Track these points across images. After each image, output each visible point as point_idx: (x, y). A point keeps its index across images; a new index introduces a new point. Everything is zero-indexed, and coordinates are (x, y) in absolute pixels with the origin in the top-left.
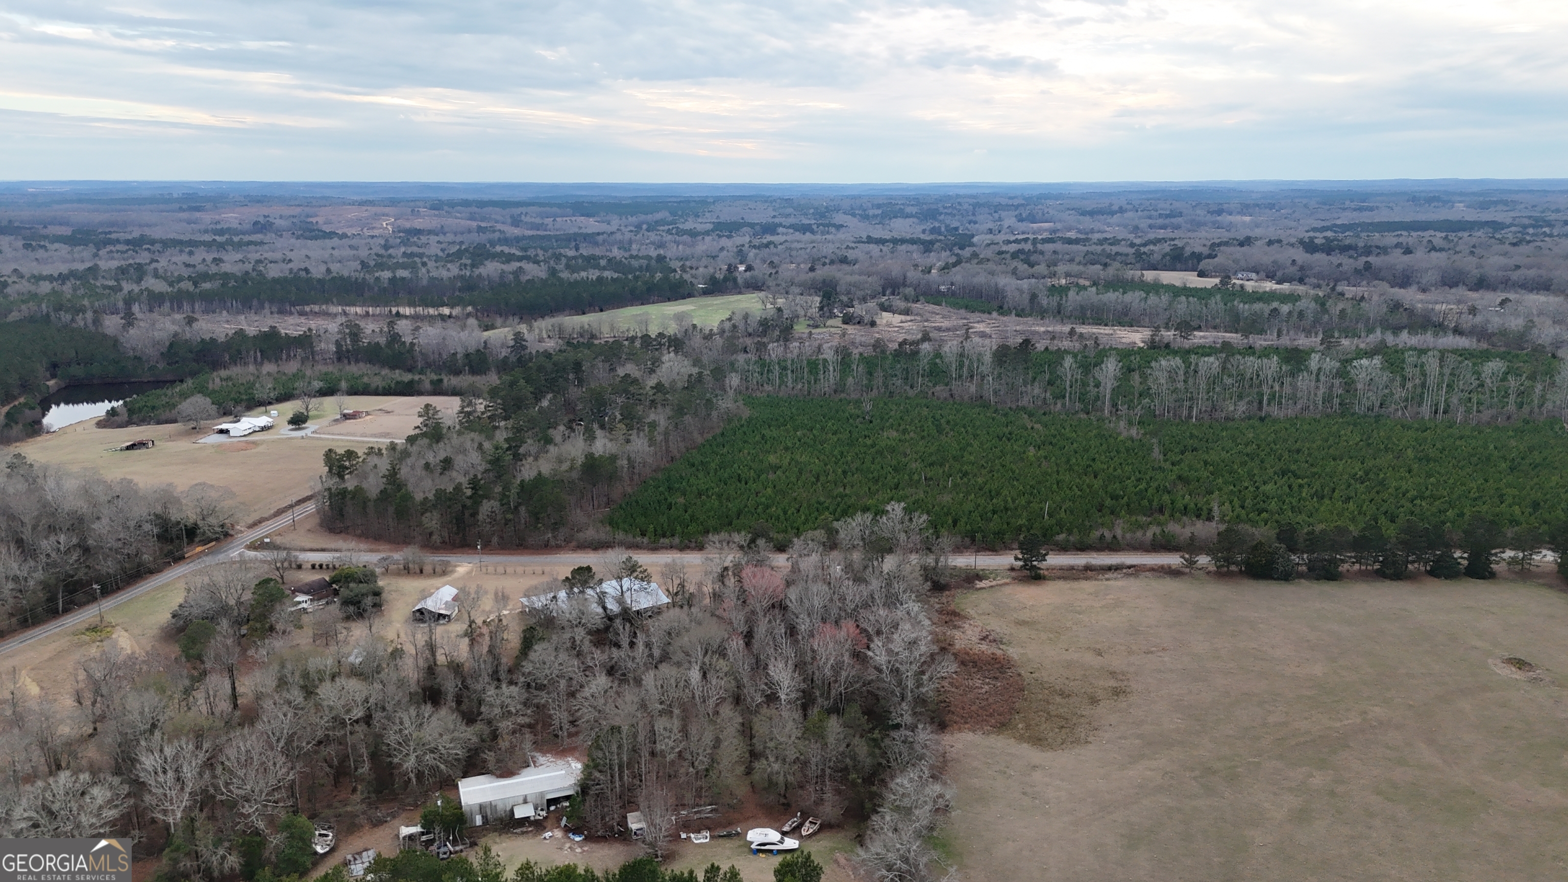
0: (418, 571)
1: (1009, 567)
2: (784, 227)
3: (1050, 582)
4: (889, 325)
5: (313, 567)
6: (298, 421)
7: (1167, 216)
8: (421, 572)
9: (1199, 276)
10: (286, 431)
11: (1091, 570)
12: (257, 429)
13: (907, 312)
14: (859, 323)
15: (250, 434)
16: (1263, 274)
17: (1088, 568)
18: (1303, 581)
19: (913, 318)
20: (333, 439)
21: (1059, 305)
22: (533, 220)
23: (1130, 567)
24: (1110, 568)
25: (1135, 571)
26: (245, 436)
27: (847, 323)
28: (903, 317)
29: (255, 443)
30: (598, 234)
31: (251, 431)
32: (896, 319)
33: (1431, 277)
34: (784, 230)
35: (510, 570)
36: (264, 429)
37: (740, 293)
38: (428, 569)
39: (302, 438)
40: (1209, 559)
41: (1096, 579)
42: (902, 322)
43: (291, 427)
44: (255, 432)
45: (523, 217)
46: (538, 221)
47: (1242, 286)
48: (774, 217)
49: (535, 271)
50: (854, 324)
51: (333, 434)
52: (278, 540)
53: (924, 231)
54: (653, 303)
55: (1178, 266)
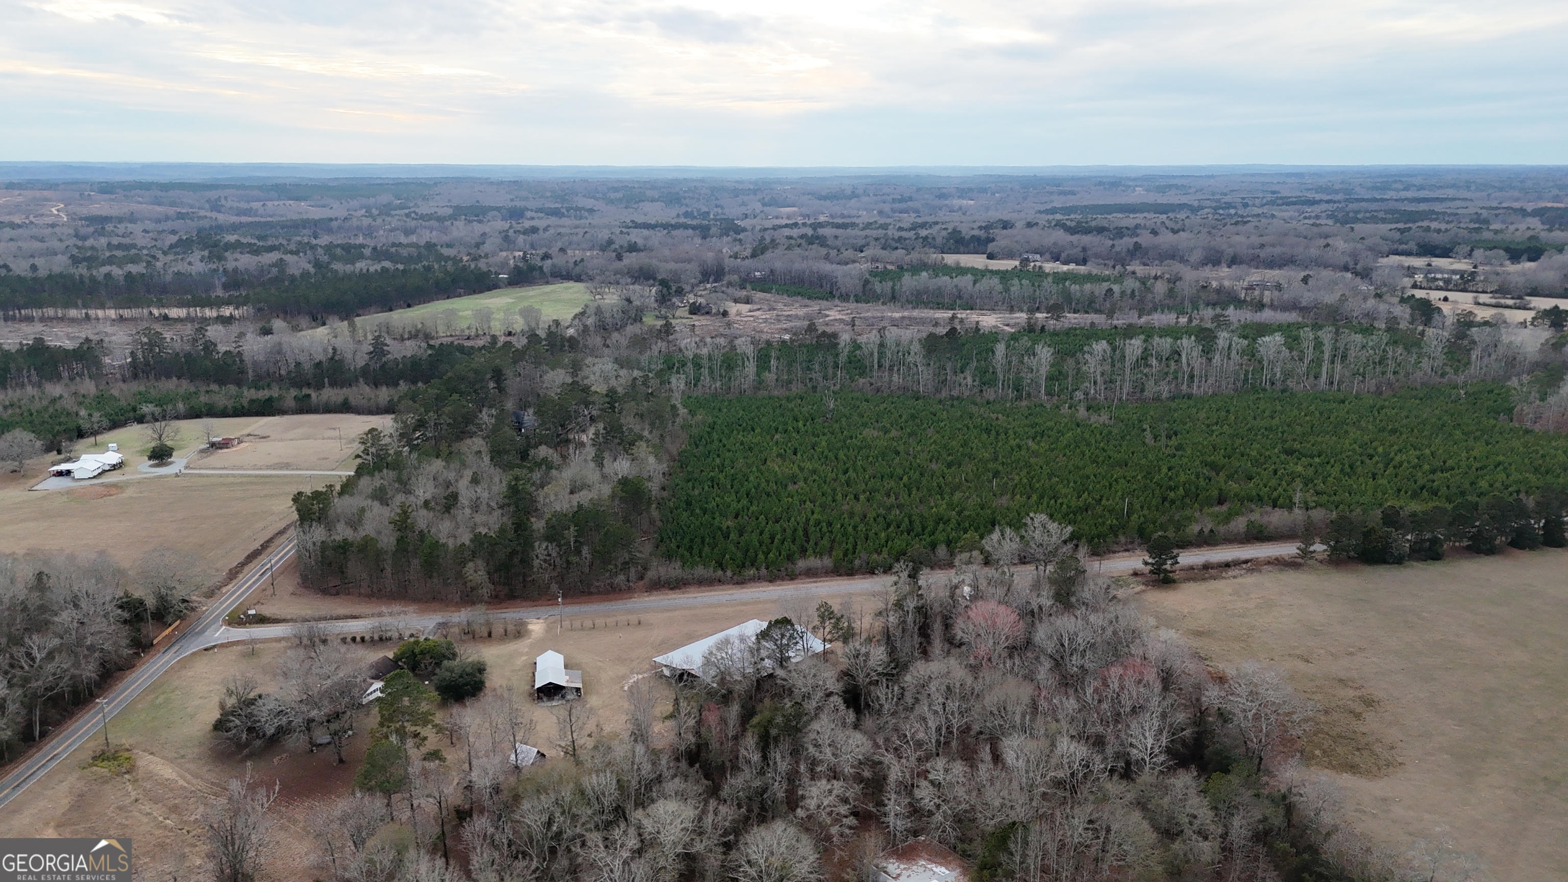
0: (486, 635)
1: (1131, 572)
2: (532, 210)
3: (1184, 585)
4: (739, 314)
5: (344, 640)
6: (161, 455)
7: (900, 201)
8: (490, 635)
9: (988, 258)
10: (144, 468)
11: (1212, 568)
12: (107, 468)
13: (747, 301)
14: (707, 313)
15: (99, 474)
16: (1048, 256)
17: (1206, 567)
18: (1415, 563)
19: (759, 307)
20: (221, 476)
21: (893, 288)
22: (237, 204)
23: (1246, 562)
24: (1227, 565)
25: (1252, 566)
26: (94, 477)
27: (695, 314)
28: (748, 307)
29: (114, 485)
30: (331, 220)
31: (100, 470)
32: (744, 308)
33: (1196, 256)
34: (533, 214)
35: (600, 622)
36: (115, 467)
37: (547, 283)
38: (498, 630)
39: (177, 475)
40: (1325, 547)
41: (1223, 578)
42: (750, 311)
43: (152, 462)
44: (104, 471)
45: (223, 202)
46: (244, 205)
47: (1040, 267)
48: (512, 200)
49: (298, 265)
50: (703, 314)
51: (214, 469)
52: (267, 610)
53: (678, 215)
54: (460, 296)
55: (962, 249)
